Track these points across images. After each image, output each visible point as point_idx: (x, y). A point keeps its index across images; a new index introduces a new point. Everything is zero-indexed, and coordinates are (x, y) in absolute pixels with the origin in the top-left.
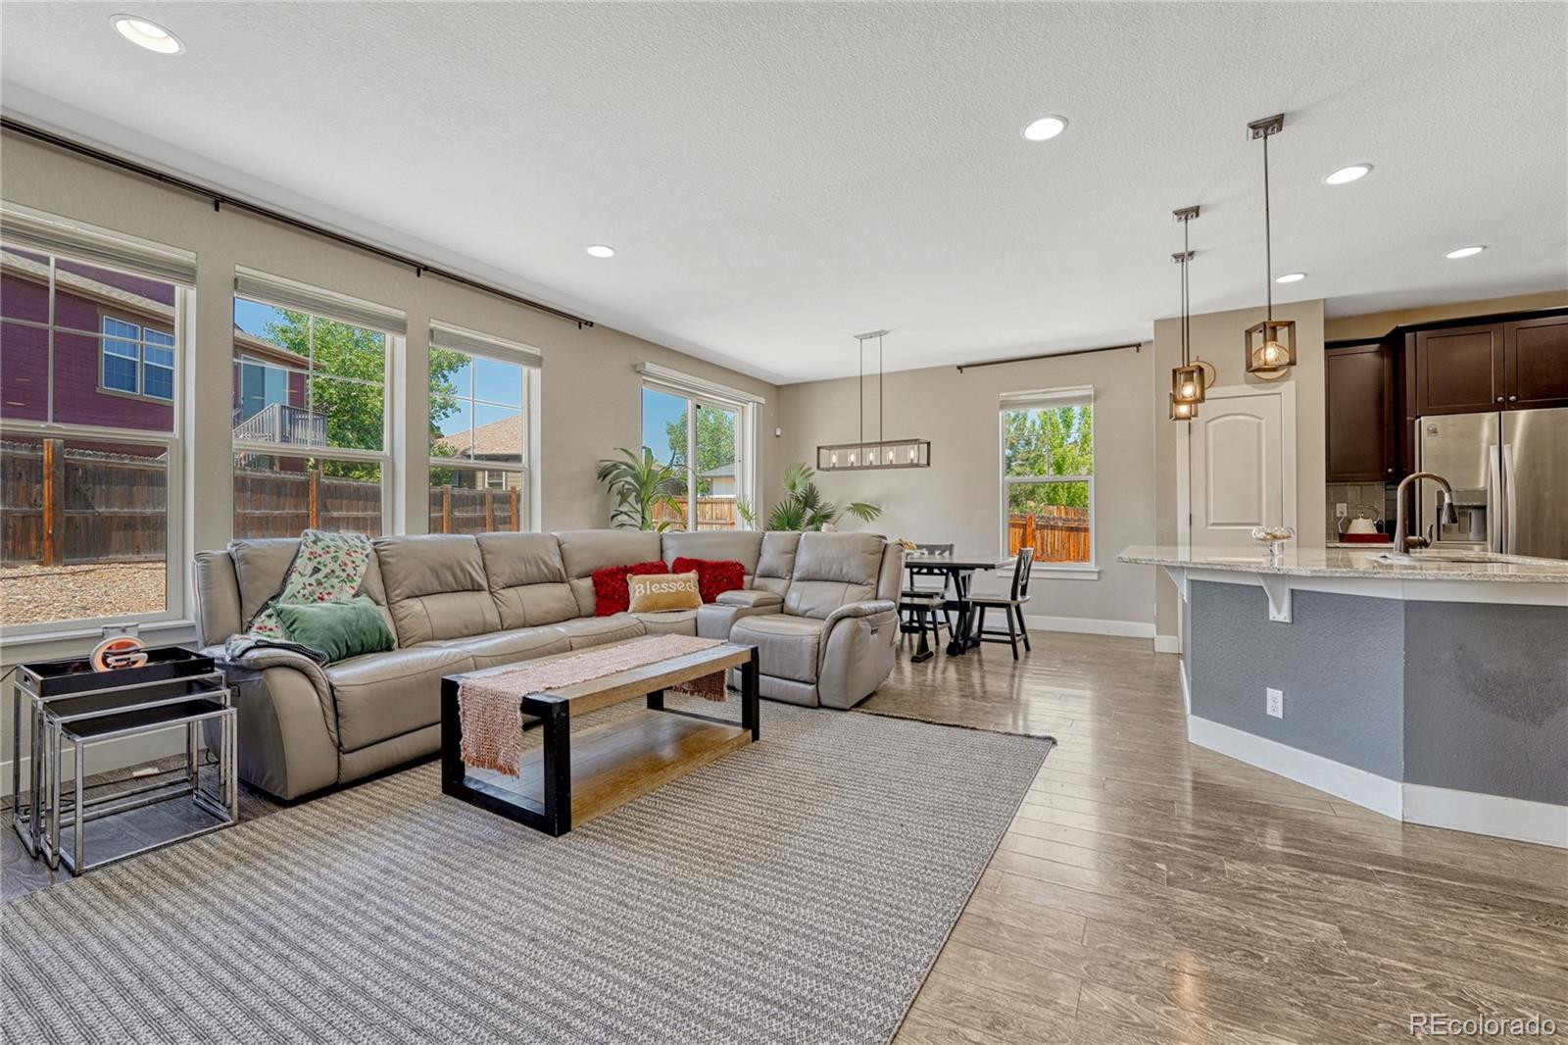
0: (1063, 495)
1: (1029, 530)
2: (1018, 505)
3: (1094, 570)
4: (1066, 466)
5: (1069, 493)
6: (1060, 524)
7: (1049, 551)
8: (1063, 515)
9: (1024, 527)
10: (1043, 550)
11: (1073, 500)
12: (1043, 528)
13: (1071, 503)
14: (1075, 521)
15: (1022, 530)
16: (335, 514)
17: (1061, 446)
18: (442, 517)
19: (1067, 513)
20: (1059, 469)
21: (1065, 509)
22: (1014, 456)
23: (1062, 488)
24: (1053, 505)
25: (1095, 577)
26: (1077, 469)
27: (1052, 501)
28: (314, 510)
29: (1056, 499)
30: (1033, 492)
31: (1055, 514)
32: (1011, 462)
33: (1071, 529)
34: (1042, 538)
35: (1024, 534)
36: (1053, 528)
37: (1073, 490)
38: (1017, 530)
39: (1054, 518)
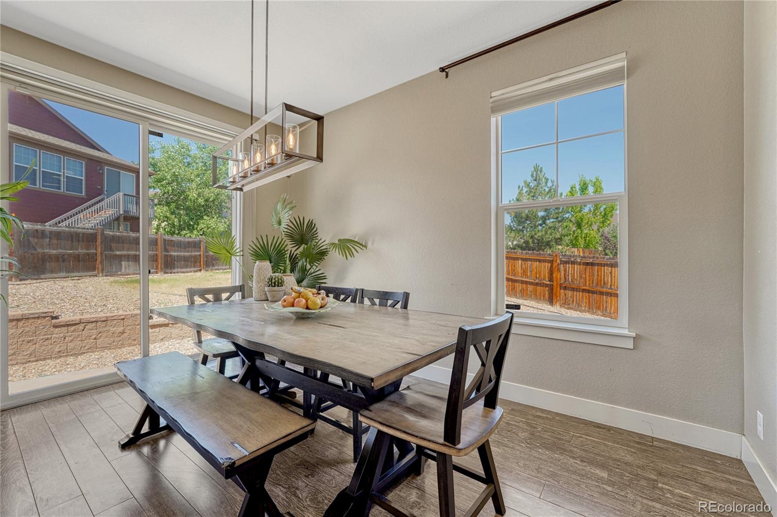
0: (581, 242)
1: (555, 265)
2: (550, 248)
3: (626, 332)
4: (583, 224)
5: (585, 240)
6: (579, 261)
7: (570, 280)
8: (581, 254)
9: (551, 262)
10: (565, 279)
11: (588, 245)
12: (566, 263)
13: (587, 246)
14: (590, 258)
15: (550, 264)
16: (118, 253)
17: (580, 211)
18: (200, 255)
19: (584, 253)
20: (579, 225)
21: (583, 250)
22: (547, 216)
23: (581, 238)
24: (575, 248)
25: (630, 345)
26: (591, 225)
27: (574, 246)
28: (100, 250)
29: (576, 245)
30: (561, 239)
31: (576, 254)
32: (546, 220)
33: (587, 264)
34: (565, 270)
35: (552, 267)
36: (573, 263)
37: (588, 239)
38: (547, 264)
39: (574, 256)
